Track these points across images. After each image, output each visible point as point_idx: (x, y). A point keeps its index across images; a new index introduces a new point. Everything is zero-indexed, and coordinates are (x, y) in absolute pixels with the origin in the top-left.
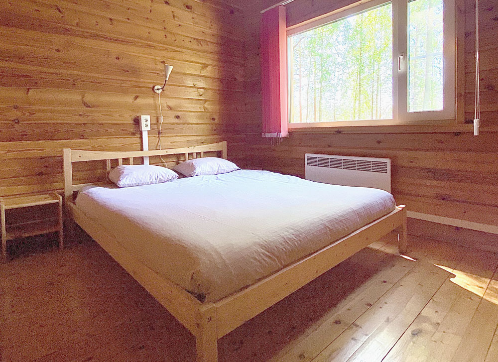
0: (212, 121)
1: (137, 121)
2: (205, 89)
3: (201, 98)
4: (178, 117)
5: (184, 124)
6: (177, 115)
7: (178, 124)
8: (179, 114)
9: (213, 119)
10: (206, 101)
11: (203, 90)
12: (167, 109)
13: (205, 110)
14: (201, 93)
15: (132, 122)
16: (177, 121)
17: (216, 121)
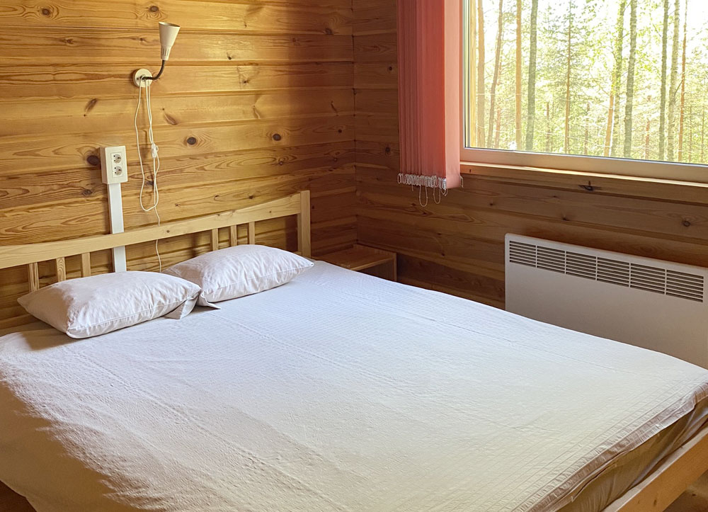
0: (274, 142)
1: (95, 162)
2: (257, 65)
3: (248, 88)
4: (192, 141)
5: (206, 156)
6: (190, 135)
7: (192, 158)
8: (194, 133)
9: (277, 137)
10: (258, 94)
11: (250, 67)
12: (167, 124)
13: (256, 116)
14: (247, 77)
15: (85, 164)
16: (190, 150)
17: (284, 142)
